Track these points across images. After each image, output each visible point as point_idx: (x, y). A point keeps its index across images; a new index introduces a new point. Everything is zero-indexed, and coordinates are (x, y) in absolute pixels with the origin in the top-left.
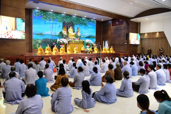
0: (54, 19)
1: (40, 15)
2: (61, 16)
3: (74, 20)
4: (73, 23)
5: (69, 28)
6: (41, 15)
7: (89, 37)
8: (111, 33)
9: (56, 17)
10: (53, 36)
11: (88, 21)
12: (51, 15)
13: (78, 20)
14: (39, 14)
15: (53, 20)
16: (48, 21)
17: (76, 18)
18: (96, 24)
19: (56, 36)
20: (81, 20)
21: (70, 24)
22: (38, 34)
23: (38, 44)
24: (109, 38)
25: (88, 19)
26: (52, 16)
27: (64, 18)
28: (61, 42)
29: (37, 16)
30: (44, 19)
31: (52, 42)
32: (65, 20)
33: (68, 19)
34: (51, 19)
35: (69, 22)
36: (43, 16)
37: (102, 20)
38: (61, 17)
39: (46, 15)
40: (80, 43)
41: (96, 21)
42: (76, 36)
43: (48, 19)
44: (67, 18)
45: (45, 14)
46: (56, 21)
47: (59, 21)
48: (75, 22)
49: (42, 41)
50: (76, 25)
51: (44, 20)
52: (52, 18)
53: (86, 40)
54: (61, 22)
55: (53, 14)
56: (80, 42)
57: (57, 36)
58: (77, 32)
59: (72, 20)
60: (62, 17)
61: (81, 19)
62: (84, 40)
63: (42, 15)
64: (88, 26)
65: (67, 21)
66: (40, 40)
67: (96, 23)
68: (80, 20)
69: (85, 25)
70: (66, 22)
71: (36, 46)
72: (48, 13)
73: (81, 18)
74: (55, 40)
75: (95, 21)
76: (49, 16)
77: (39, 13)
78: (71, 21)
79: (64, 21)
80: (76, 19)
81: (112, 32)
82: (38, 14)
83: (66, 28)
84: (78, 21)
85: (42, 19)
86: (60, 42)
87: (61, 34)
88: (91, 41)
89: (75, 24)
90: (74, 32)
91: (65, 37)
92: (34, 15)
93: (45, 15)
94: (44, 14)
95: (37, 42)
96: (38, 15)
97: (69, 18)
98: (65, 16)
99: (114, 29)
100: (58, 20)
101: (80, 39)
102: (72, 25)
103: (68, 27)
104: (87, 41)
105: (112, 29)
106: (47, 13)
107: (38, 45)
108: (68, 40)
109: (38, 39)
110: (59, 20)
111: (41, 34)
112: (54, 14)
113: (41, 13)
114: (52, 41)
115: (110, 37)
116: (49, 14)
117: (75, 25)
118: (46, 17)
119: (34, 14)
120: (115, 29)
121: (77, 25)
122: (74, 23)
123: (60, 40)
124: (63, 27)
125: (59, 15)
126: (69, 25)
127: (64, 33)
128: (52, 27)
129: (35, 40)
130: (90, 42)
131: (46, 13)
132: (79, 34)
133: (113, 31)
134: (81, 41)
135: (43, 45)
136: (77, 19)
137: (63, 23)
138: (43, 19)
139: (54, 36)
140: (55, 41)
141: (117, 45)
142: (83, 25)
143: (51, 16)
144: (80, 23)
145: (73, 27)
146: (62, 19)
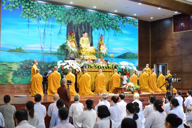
0: (48, 16)
1: (18, 8)
2: (63, 9)
3: (91, 19)
4: (88, 24)
5: (82, 36)
6: (20, 7)
7: (124, 57)
8: (173, 47)
9: (52, 12)
10: (47, 53)
11: (122, 20)
12: (41, 8)
13: (100, 19)
14: (16, 6)
15: (45, 18)
16: (34, 22)
17: (97, 14)
18: (137, 27)
19: (51, 53)
20: (107, 19)
21: (83, 27)
22: (11, 51)
23: (12, 73)
24: (169, 57)
25: (122, 15)
26: (44, 9)
27: (70, 14)
28: (67, 67)
29: (11, 10)
30: (27, 15)
31: (44, 68)
32: (72, 18)
33: (79, 18)
34: (42, 15)
35: (80, 23)
36: (25, 10)
37: (152, 18)
38: (64, 11)
39: (31, 7)
40: (107, 70)
41: (139, 20)
42: (98, 54)
43: (35, 16)
44: (75, 14)
45: (28, 4)
46: (53, 21)
47: (60, 21)
48: (94, 22)
49: (21, 65)
51: (27, 19)
52: (44, 13)
53: (121, 63)
54: (63, 23)
55: (45, 6)
56: (109, 68)
57: (55, 54)
58: (100, 46)
59: (88, 19)
60: (65, 13)
61: (107, 17)
62: (116, 63)
63: (23, 7)
64: (121, 32)
65: (77, 20)
66: (17, 63)
67: (137, 24)
68: (103, 18)
69: (116, 28)
70: (74, 24)
71: (8, 77)
72: (35, 3)
73: (106, 15)
74: (49, 63)
75: (137, 21)
76: (37, 11)
77: (17, 4)
78: (84, 21)
79: (70, 21)
80: (95, 16)
81: (175, 43)
82: (14, 6)
83: (75, 35)
84: (100, 22)
85: (21, 15)
86: (65, 67)
87: (64, 49)
88: (132, 64)
89: (93, 27)
90: (92, 45)
91: (72, 56)
92: (5, 8)
93: (29, 7)
94: (26, 6)
95: (10, 69)
96: (13, 8)
97: (80, 14)
98: (72, 10)
99: (179, 38)
100: (57, 18)
101: (107, 61)
102: (88, 29)
103: (79, 35)
104: (124, 64)
105: (174, 37)
106: (33, 3)
107: (11, 75)
108: (82, 64)
109: (12, 63)
110: (60, 19)
111: (19, 51)
112: (48, 6)
113: (20, 2)
114: (43, 66)
115: (171, 55)
116: (37, 5)
117: (93, 29)
118: (30, 13)
119: (4, 5)
120: (182, 38)
121: (98, 29)
122: (91, 24)
123: (64, 64)
124: (67, 35)
125: (60, 8)
126: (81, 28)
127: (71, 48)
128: (44, 33)
129: (4, 64)
130: (130, 68)
131: (30, 3)
132: (104, 50)
133: (178, 41)
134: (109, 66)
135: (23, 75)
136: (97, 16)
137: (67, 24)
138: (24, 17)
139: (49, 54)
140: (49, 66)
141: (187, 73)
142: (111, 29)
143: (42, 10)
144: (105, 26)
145: (89, 34)
146: (66, 15)
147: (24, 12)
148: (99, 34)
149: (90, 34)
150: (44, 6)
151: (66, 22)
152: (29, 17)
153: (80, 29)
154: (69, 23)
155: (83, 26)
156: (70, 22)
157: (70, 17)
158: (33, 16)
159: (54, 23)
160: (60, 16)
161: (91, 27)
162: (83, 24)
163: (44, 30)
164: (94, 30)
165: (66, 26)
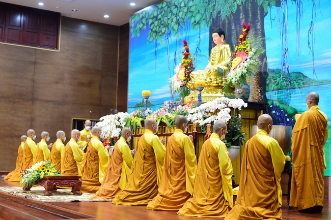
0: (180, 21)
1: (145, 27)
4: (254, 2)
6: (147, 24)
14: (144, 25)
15: (176, 27)
16: (162, 42)
21: (242, 16)
22: (138, 105)
26: (175, 11)
30: (154, 35)
34: (172, 24)
35: (235, 9)
43: (163, 30)
46: (187, 29)
47: (198, 23)
50: (274, 9)
51: (154, 42)
52: (174, 20)
54: (203, 24)
70: (223, 15)
76: (166, 20)
82: (141, 26)
85: (148, 39)
92: (133, 36)
93: (157, 18)
94: (154, 17)
96: (140, 29)
100: (193, 20)
102: (252, 17)
106: (162, 8)
110: (198, 18)
113: (147, 16)
116: (166, 9)
117: (267, 9)
118: (158, 29)
119: (132, 31)
121: (278, 4)
128: (175, 60)
131: (158, 10)
137: (209, 26)
138: (152, 39)
145: (256, 30)
146: (209, 4)
147: (152, 30)
148: (282, 20)
149: (259, 27)
150: (175, 5)
151: (208, 19)
152: (157, 38)
153: (235, 25)
154: (213, 19)
155: (242, 14)
156: (215, 17)
157: (214, 5)
158: (161, 33)
159: (188, 32)
160: (199, 12)
161: (261, 6)
162: (241, 7)
163: (174, 54)
164: (268, 14)
165: (209, 28)
